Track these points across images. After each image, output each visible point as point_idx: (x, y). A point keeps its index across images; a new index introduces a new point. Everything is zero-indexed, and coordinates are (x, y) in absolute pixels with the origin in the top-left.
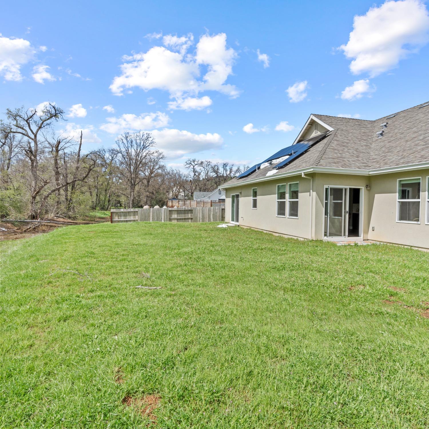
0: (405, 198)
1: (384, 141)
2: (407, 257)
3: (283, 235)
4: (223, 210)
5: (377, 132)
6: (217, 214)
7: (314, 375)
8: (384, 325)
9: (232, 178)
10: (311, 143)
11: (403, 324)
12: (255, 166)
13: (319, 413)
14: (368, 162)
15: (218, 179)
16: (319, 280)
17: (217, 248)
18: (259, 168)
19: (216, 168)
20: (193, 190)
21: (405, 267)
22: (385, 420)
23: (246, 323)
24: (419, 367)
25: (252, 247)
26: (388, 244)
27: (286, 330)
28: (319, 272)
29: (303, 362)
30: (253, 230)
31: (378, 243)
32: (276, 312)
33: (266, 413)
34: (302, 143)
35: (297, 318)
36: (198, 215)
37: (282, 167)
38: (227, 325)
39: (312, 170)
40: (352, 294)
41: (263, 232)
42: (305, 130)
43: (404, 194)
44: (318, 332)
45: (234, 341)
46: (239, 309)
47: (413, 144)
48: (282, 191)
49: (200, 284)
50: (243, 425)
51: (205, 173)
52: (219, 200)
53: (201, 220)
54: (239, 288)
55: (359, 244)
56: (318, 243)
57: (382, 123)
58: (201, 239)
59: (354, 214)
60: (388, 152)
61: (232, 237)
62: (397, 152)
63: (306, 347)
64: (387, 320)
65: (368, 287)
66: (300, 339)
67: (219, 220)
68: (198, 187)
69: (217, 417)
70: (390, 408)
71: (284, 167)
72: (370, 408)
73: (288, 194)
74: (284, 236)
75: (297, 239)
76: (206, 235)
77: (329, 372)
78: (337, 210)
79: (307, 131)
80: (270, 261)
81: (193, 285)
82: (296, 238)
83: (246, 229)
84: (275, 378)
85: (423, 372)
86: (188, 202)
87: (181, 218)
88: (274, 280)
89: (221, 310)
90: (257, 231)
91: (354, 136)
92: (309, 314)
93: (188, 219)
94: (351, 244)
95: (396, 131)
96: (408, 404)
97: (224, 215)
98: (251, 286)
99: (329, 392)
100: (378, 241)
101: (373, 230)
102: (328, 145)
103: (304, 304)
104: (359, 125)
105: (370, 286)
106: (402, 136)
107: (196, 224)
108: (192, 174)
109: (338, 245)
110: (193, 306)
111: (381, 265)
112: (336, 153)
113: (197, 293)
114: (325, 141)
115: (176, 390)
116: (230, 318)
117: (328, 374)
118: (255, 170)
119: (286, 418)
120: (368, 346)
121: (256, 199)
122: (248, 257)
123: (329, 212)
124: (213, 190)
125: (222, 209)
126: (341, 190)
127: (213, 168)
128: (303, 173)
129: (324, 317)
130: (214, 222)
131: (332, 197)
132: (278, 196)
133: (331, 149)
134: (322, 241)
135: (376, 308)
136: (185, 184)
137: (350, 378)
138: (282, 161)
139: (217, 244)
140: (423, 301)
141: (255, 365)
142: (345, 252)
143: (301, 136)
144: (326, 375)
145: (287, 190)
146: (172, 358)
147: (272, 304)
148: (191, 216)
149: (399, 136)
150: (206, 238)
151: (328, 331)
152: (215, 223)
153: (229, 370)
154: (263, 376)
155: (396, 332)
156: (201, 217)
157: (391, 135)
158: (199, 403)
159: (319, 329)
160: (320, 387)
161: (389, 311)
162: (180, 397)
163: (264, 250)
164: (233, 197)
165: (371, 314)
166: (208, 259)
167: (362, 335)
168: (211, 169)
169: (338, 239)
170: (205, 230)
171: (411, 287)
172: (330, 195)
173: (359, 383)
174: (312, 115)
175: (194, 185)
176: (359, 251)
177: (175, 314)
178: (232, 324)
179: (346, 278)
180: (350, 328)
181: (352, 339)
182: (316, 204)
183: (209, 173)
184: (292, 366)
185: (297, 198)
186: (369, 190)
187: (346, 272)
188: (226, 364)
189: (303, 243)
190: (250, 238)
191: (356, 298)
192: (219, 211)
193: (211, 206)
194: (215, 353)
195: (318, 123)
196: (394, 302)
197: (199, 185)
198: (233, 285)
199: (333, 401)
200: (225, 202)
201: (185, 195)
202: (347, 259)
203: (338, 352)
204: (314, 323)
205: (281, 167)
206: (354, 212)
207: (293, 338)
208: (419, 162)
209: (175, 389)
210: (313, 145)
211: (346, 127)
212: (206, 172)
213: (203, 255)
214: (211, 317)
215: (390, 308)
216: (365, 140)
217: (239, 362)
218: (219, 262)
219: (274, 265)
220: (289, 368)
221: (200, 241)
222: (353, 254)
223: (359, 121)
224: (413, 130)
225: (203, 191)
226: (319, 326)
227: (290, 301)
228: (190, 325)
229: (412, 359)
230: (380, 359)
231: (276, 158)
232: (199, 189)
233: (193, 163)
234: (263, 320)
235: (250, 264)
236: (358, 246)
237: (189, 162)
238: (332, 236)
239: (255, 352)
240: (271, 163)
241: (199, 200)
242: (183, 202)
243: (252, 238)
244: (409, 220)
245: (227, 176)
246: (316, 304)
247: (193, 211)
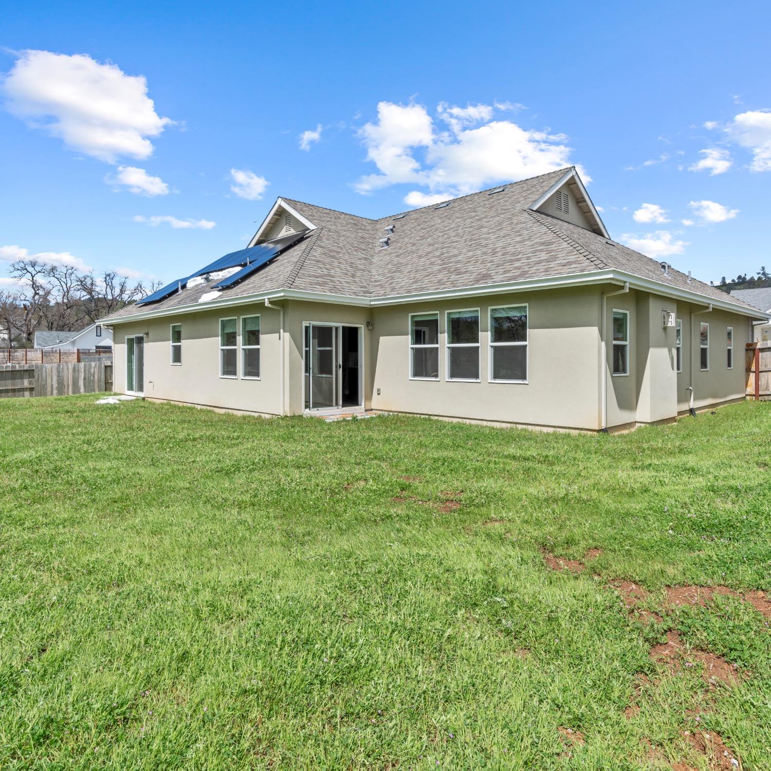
0: (421, 344)
1: (390, 254)
2: (423, 431)
3: (233, 411)
4: (109, 369)
5: (381, 239)
6: (94, 377)
7: (294, 629)
8: (392, 534)
9: (125, 303)
10: (280, 247)
11: (417, 526)
12: (176, 282)
13: (302, 681)
14: (369, 284)
15: (93, 305)
16: (298, 480)
17: (99, 445)
18: (184, 287)
19: (88, 282)
20: (32, 326)
21: (421, 445)
22: (392, 661)
23: (171, 576)
24: (435, 580)
25: (174, 437)
26: (400, 414)
27: (246, 572)
28: (298, 467)
29: (276, 613)
30: (175, 406)
31: (386, 413)
32: (226, 546)
33: (216, 711)
34: (264, 245)
35: (263, 549)
36: (49, 381)
37: (228, 288)
38: (132, 586)
39: (282, 294)
40: (349, 496)
41: (194, 408)
42: (269, 223)
43: (418, 337)
44: (298, 563)
45: (148, 611)
46: (153, 553)
47: (428, 262)
48: (229, 330)
49: (65, 521)
50: (175, 741)
51: (62, 291)
52: (97, 347)
53: (55, 392)
54: (154, 515)
55: (359, 418)
56: (296, 421)
57: (388, 226)
58: (60, 431)
59: (350, 369)
60: (395, 272)
61: (130, 421)
62: (408, 272)
63: (280, 590)
64: (398, 526)
65: (371, 482)
66: (270, 581)
67: (100, 390)
68: (45, 321)
69: (123, 747)
70: (400, 642)
71: (233, 288)
72: (372, 652)
73: (241, 337)
74: (235, 412)
75: (260, 416)
76: (71, 422)
77: (316, 618)
78: (324, 364)
79: (272, 225)
80: (212, 458)
81: (46, 525)
82: (258, 414)
83: (161, 406)
84: (229, 651)
85: (440, 584)
86: (20, 353)
87: (4, 388)
88: (219, 492)
89: (118, 561)
90: (183, 407)
91: (348, 243)
92: (284, 539)
93: (23, 390)
94: (348, 419)
95: (406, 240)
96: (421, 632)
97: (111, 378)
98: (177, 509)
99: (316, 646)
100: (385, 411)
101: (379, 394)
102: (307, 252)
103: (274, 523)
104: (355, 224)
105: (374, 479)
106: (414, 248)
107: (42, 400)
108: (30, 293)
109: (327, 421)
110: (52, 565)
111: (389, 447)
112: (320, 268)
113: (61, 538)
114: (303, 246)
115: (28, 730)
116: (138, 572)
117: (315, 621)
118: (176, 291)
119: (250, 706)
120: (371, 568)
121: (180, 346)
122: (167, 456)
123: (311, 367)
124: (83, 327)
125: (106, 367)
126: (330, 329)
127: (82, 282)
128: (266, 300)
129: (307, 538)
130: (88, 394)
131: (316, 340)
132: (223, 340)
133: (314, 260)
134: (302, 416)
135: (382, 511)
136: (11, 313)
137: (347, 620)
138: (228, 276)
139: (99, 438)
140: (442, 491)
141: (194, 639)
142: (337, 432)
143: (263, 233)
144: (312, 623)
145: (240, 329)
146: (12, 675)
147: (219, 533)
148: (30, 383)
149: (410, 248)
150: (72, 427)
151: (313, 559)
152: (90, 396)
153: (142, 662)
154: (208, 653)
155: (408, 540)
156: (55, 385)
157: (399, 245)
158: (83, 736)
159: (300, 558)
160: (304, 643)
161: (399, 512)
162: (38, 739)
163: (199, 440)
164: (130, 342)
165: (375, 520)
166: (80, 469)
167: (363, 554)
168: (76, 283)
169: (328, 411)
170: (67, 412)
171: (428, 474)
172: (313, 339)
173: (358, 623)
174: (280, 199)
175: (36, 316)
176: (358, 428)
177: (8, 589)
178: (142, 582)
179: (340, 473)
180: (346, 547)
181: (349, 563)
182: (290, 355)
183: (71, 292)
184: (258, 625)
185: (258, 343)
186: (371, 331)
187: (340, 463)
188: (135, 653)
189: (270, 422)
190: (168, 421)
191: (354, 501)
192: (100, 372)
193: (79, 361)
194: (111, 642)
195: (291, 215)
196: (405, 498)
197: (46, 316)
198: (139, 511)
199: (322, 658)
200: (111, 352)
201: (10, 338)
202: (341, 443)
203: (329, 586)
204: (292, 550)
205: (227, 286)
206: (351, 365)
207: (259, 581)
208: (435, 289)
209: (25, 730)
210: (282, 251)
211: (335, 225)
212: (65, 290)
213: (68, 462)
214: (95, 579)
215: (401, 507)
216: (364, 250)
217: (162, 642)
218: (106, 473)
219: (219, 466)
220: (252, 629)
221: (57, 435)
222: (350, 434)
223: (354, 218)
224: (428, 240)
225: (57, 330)
226: (299, 554)
227: (250, 523)
228: (47, 603)
229: (426, 571)
230: (386, 583)
231: (217, 269)
232: (47, 324)
233: (30, 269)
234: (203, 564)
235: (173, 470)
236: (357, 420)
237: (23, 265)
238: (318, 407)
239: (191, 619)
240: (207, 279)
241: (47, 348)
242: (6, 354)
243: (174, 421)
244: (427, 375)
245: (114, 299)
246: (294, 520)
247: (36, 374)
